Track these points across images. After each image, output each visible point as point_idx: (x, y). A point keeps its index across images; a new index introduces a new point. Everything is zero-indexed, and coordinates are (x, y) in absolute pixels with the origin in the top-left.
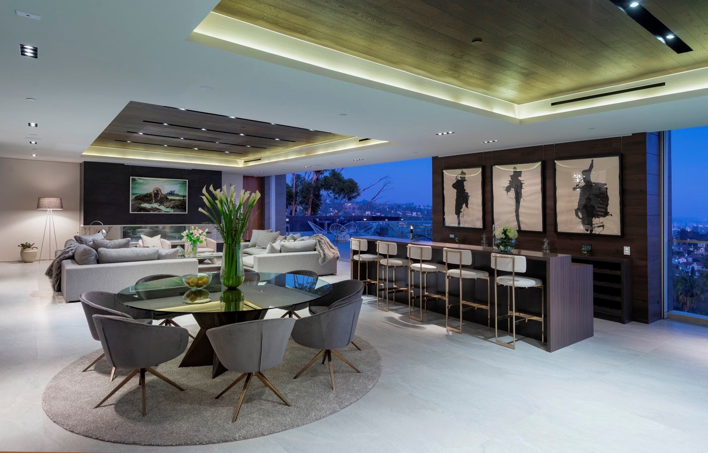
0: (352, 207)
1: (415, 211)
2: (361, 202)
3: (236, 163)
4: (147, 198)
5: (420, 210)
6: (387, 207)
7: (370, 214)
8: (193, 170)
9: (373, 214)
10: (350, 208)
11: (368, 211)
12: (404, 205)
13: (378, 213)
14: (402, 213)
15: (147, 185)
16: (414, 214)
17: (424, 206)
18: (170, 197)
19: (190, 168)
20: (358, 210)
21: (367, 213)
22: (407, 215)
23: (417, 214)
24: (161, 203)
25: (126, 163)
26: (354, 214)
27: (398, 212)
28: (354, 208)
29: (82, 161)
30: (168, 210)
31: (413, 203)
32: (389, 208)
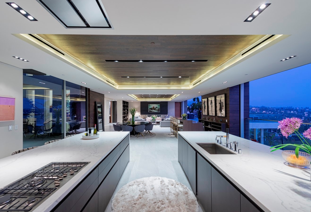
0: (255, 109)
1: (292, 111)
2: (260, 107)
3: (169, 99)
4: (151, 109)
5: (296, 110)
6: (275, 109)
7: (265, 112)
8: (161, 102)
9: (267, 112)
10: (255, 110)
11: (264, 111)
12: (286, 108)
13: (270, 111)
14: (284, 111)
15: (152, 106)
16: (292, 112)
17: (299, 108)
18: (156, 108)
19: (160, 101)
20: (259, 110)
21: (264, 112)
22: (288, 113)
23: (294, 112)
24: (154, 110)
25: (148, 101)
26: (256, 112)
27: (282, 111)
28: (257, 110)
29: (140, 102)
30: (156, 111)
31: (292, 107)
32: (276, 109)
